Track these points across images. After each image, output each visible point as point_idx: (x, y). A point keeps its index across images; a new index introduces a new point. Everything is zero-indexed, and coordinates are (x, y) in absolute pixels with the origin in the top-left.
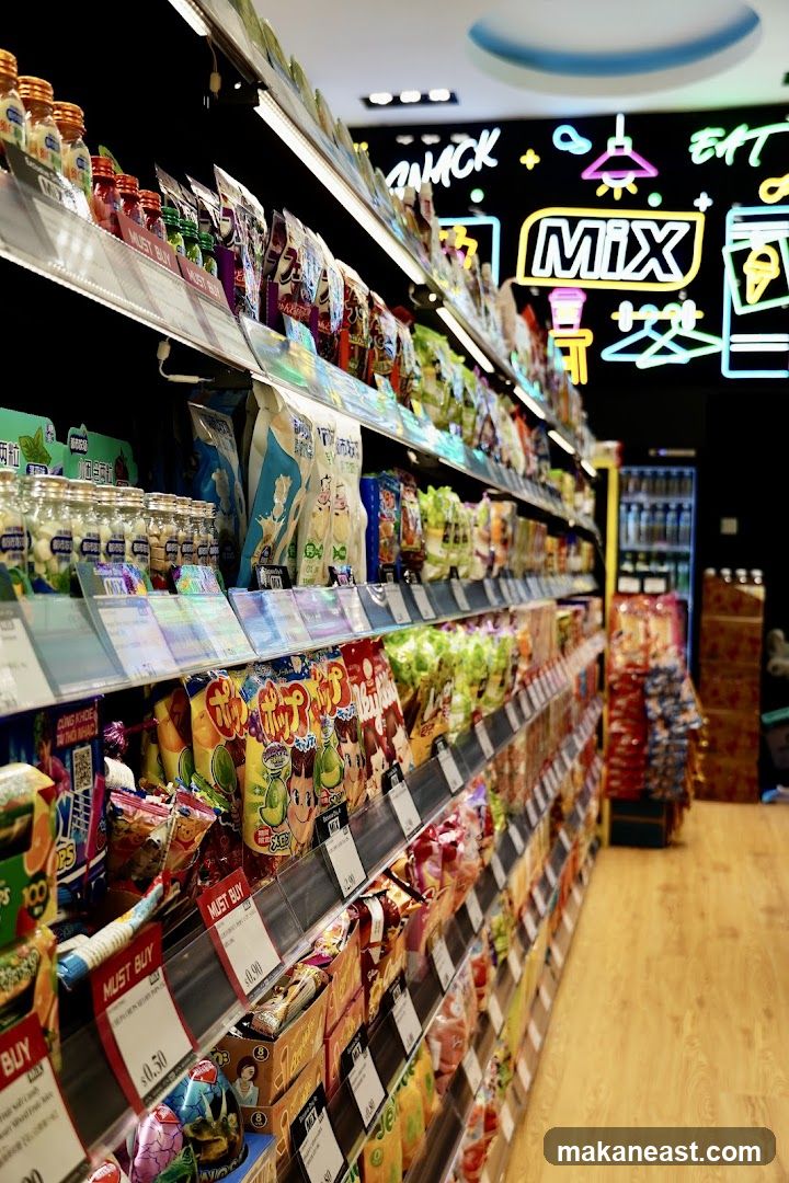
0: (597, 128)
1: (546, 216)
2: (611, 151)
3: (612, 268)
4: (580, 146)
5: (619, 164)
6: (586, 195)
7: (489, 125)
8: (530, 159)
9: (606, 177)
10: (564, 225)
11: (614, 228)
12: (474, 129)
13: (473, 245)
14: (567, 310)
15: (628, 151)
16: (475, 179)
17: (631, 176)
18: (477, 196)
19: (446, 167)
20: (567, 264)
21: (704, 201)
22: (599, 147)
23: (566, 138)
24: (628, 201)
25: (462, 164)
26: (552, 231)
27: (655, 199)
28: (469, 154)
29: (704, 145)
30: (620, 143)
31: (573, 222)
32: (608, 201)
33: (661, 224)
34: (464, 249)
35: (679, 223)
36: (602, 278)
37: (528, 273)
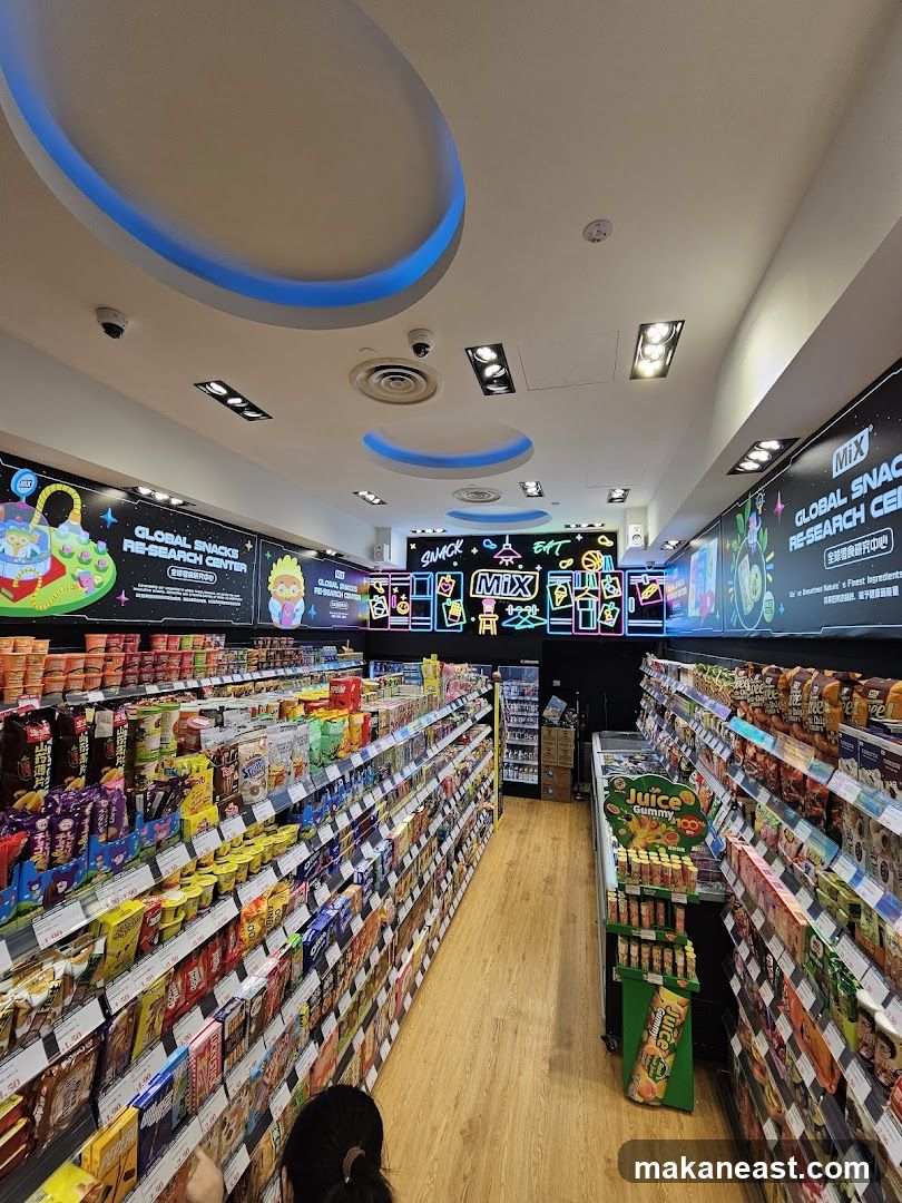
0: (499, 539)
1: (480, 572)
2: (504, 548)
3: (505, 591)
4: (493, 546)
5: (507, 553)
6: (495, 564)
7: (460, 538)
8: (475, 551)
9: (502, 558)
10: (487, 575)
11: (506, 576)
12: (453, 539)
13: (454, 582)
14: (489, 607)
15: (510, 548)
16: (456, 557)
17: (512, 557)
18: (455, 564)
19: (444, 553)
20: (488, 589)
21: (539, 568)
22: (500, 548)
23: (487, 543)
24: (511, 567)
25: (450, 553)
26: (482, 577)
27: (521, 567)
28: (452, 548)
29: (538, 547)
30: (507, 546)
31: (491, 574)
32: (503, 567)
33: (523, 575)
34: (451, 583)
35: (530, 575)
36: (501, 595)
37: (474, 593)
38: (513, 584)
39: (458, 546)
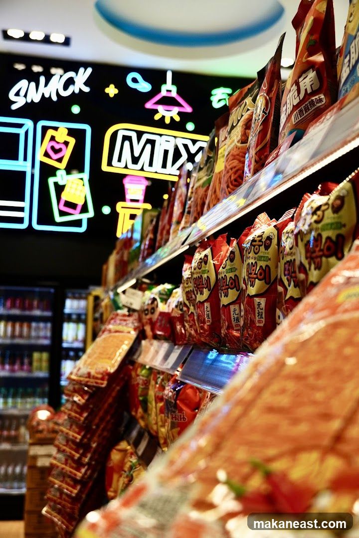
0: (155, 76)
1: (122, 128)
2: (164, 93)
3: (164, 166)
4: (144, 87)
5: (168, 101)
6: (148, 118)
7: (86, 65)
8: (112, 91)
9: (160, 108)
10: (134, 136)
11: (167, 141)
12: (72, 65)
13: (72, 141)
14: (135, 190)
15: (174, 94)
16: (76, 98)
17: (176, 110)
18: (76, 109)
19: (54, 87)
20: (135, 160)
22: (156, 90)
23: (135, 80)
24: (175, 126)
25: (66, 87)
26: (125, 138)
27: (190, 126)
28: (70, 82)
29: (219, 97)
30: (169, 88)
31: (140, 134)
32: (161, 124)
33: (194, 142)
34: (66, 143)
35: (204, 142)
36: (157, 172)
37: (110, 164)
38: (177, 155)
39: (82, 77)
